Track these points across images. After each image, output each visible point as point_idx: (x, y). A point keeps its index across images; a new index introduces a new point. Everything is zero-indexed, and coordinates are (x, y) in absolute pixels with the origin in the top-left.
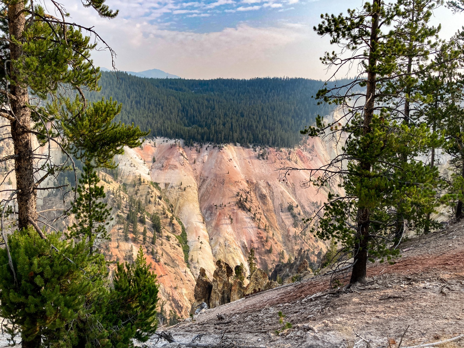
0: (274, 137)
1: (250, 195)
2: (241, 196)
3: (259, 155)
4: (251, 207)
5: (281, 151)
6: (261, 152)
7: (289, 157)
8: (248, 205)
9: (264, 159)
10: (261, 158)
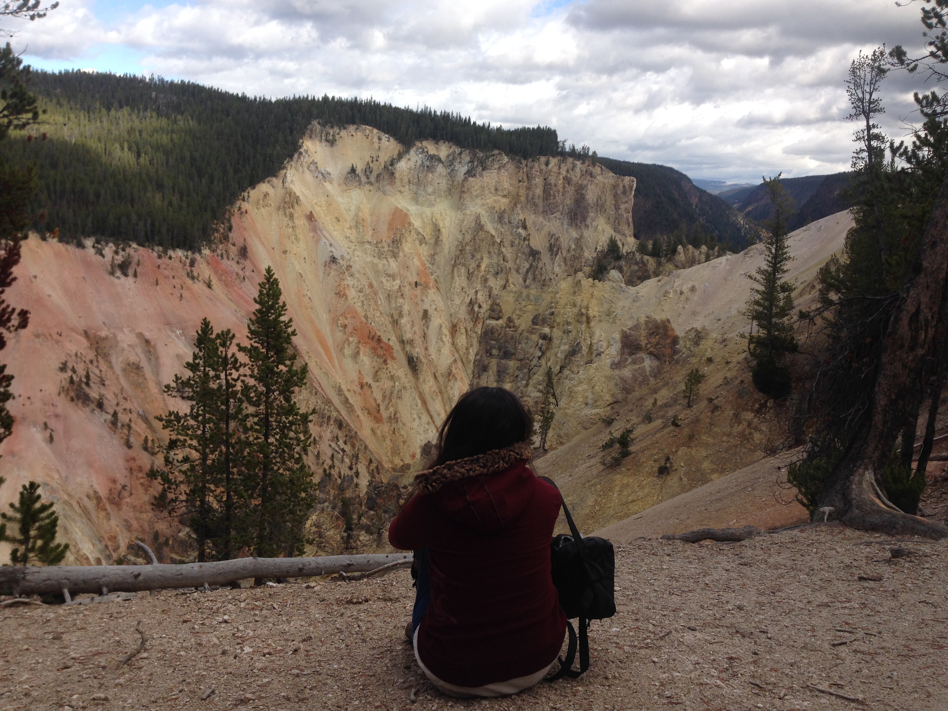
0: (149, 222)
1: (97, 367)
2: (74, 371)
3: (113, 266)
4: (102, 396)
5: (170, 258)
6: (119, 259)
7: (192, 271)
8: (94, 393)
9: (126, 275)
10: (118, 273)
